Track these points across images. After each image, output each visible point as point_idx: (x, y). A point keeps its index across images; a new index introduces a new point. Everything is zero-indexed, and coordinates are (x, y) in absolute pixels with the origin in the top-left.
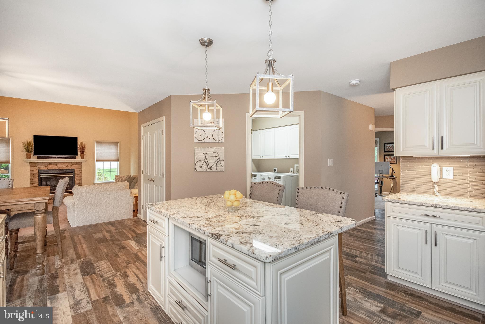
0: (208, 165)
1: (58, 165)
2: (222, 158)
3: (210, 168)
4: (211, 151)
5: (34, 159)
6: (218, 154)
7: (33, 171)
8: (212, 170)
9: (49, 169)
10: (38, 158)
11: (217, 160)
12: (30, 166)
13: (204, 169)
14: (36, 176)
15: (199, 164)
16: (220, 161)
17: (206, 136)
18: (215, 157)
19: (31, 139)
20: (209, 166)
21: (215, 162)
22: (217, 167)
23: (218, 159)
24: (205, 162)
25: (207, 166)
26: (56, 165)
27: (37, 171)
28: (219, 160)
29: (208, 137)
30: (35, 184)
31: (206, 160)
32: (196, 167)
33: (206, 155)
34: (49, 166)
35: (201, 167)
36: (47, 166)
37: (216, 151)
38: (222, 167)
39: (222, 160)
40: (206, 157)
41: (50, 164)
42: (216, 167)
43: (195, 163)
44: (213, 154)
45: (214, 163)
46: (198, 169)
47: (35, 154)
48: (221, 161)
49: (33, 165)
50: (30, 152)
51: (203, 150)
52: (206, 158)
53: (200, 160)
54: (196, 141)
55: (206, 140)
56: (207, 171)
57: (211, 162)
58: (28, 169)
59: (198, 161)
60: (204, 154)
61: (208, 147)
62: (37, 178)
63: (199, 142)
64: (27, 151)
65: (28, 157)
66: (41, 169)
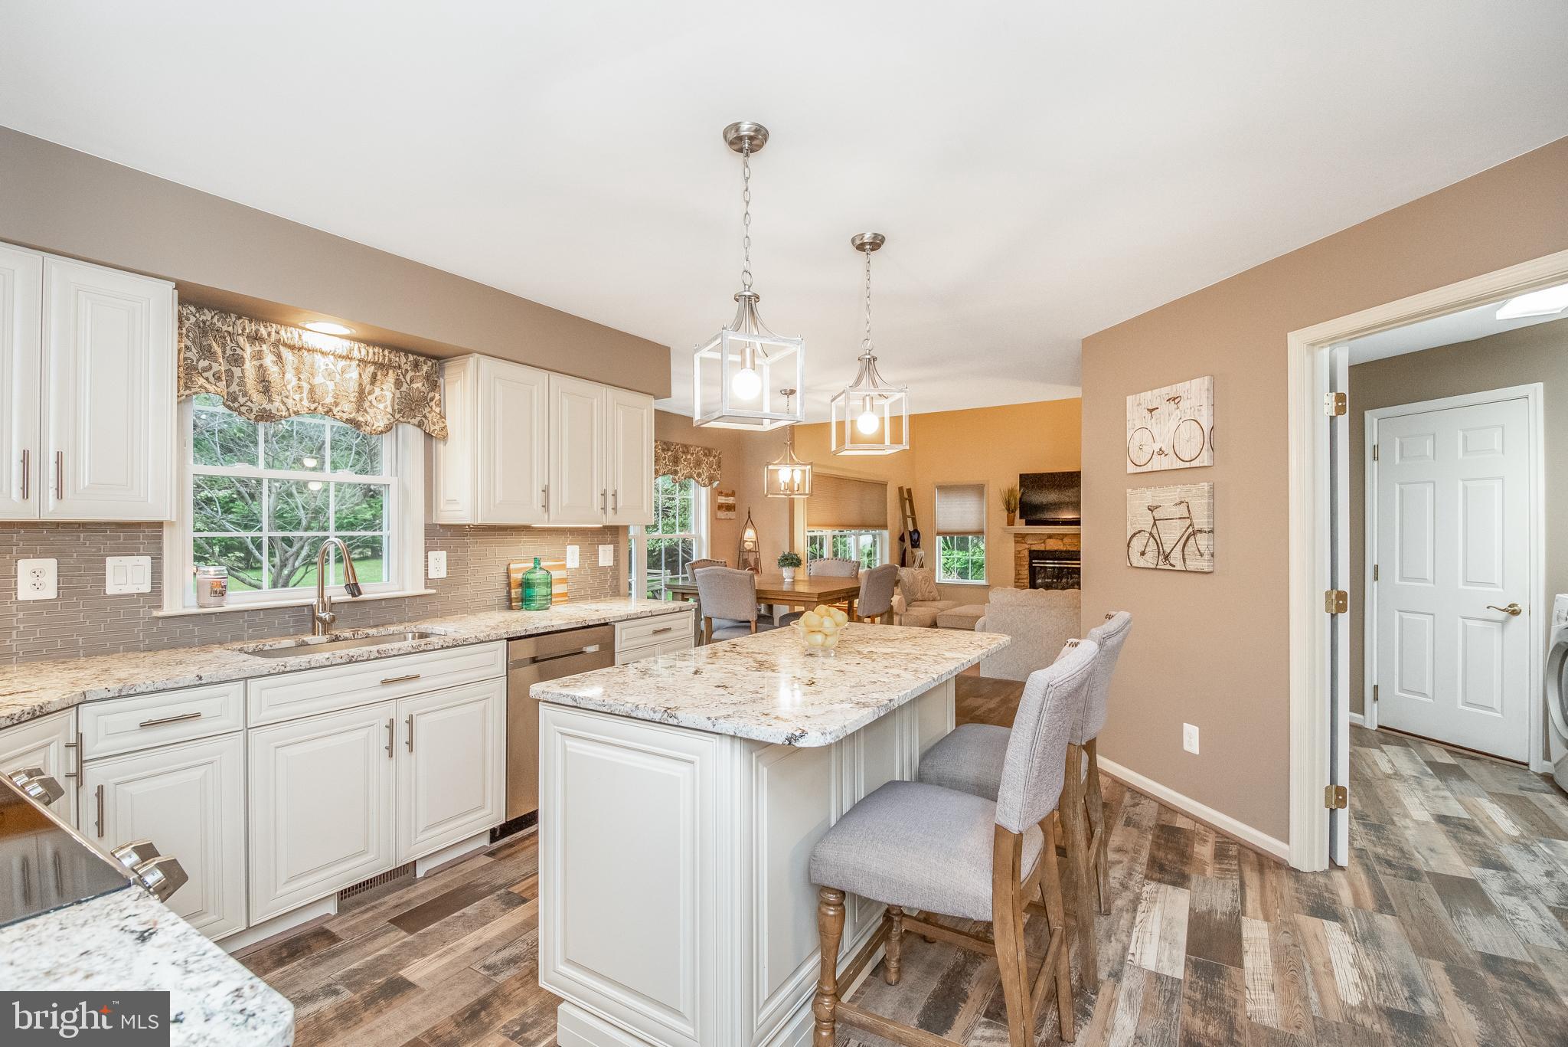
0: (1161, 549)
1: (1066, 540)
2: (1201, 521)
3: (1167, 557)
4: (1168, 497)
5: (1020, 526)
6: (1188, 507)
7: (1020, 551)
8: (1171, 565)
9: (1048, 548)
10: (1026, 525)
11: (1186, 531)
12: (1015, 540)
13: (1150, 560)
14: (1024, 563)
15: (1137, 545)
16: (1194, 534)
17: (1157, 447)
18: (1180, 518)
19: (1015, 482)
20: (1164, 552)
21: (1181, 538)
22: (1186, 557)
23: (1188, 528)
24: (1153, 537)
25: (1159, 552)
26: (1062, 539)
27: (1026, 553)
28: (1190, 530)
29: (1161, 452)
30: (1022, 581)
31: (1154, 531)
32: (1131, 552)
33: (1158, 514)
34: (1048, 541)
35: (1143, 554)
36: (1044, 542)
37: (1183, 500)
38: (1202, 555)
39: (1200, 531)
40: (1155, 520)
41: (1050, 536)
42: (1183, 554)
44: (1174, 509)
45: (1174, 540)
46: (1137, 561)
47: (1021, 518)
48: (1199, 536)
49: (1020, 538)
50: (1013, 511)
51: (1148, 496)
52: (1155, 524)
53: (1140, 532)
54: (1131, 469)
55: (1159, 464)
56: (1158, 567)
57: (1171, 535)
58: (1010, 547)
59: (1134, 535)
60: (1151, 509)
61: (1161, 486)
62: (1027, 567)
63: (1139, 470)
64: (1008, 510)
65: (1011, 523)
66: (1034, 548)
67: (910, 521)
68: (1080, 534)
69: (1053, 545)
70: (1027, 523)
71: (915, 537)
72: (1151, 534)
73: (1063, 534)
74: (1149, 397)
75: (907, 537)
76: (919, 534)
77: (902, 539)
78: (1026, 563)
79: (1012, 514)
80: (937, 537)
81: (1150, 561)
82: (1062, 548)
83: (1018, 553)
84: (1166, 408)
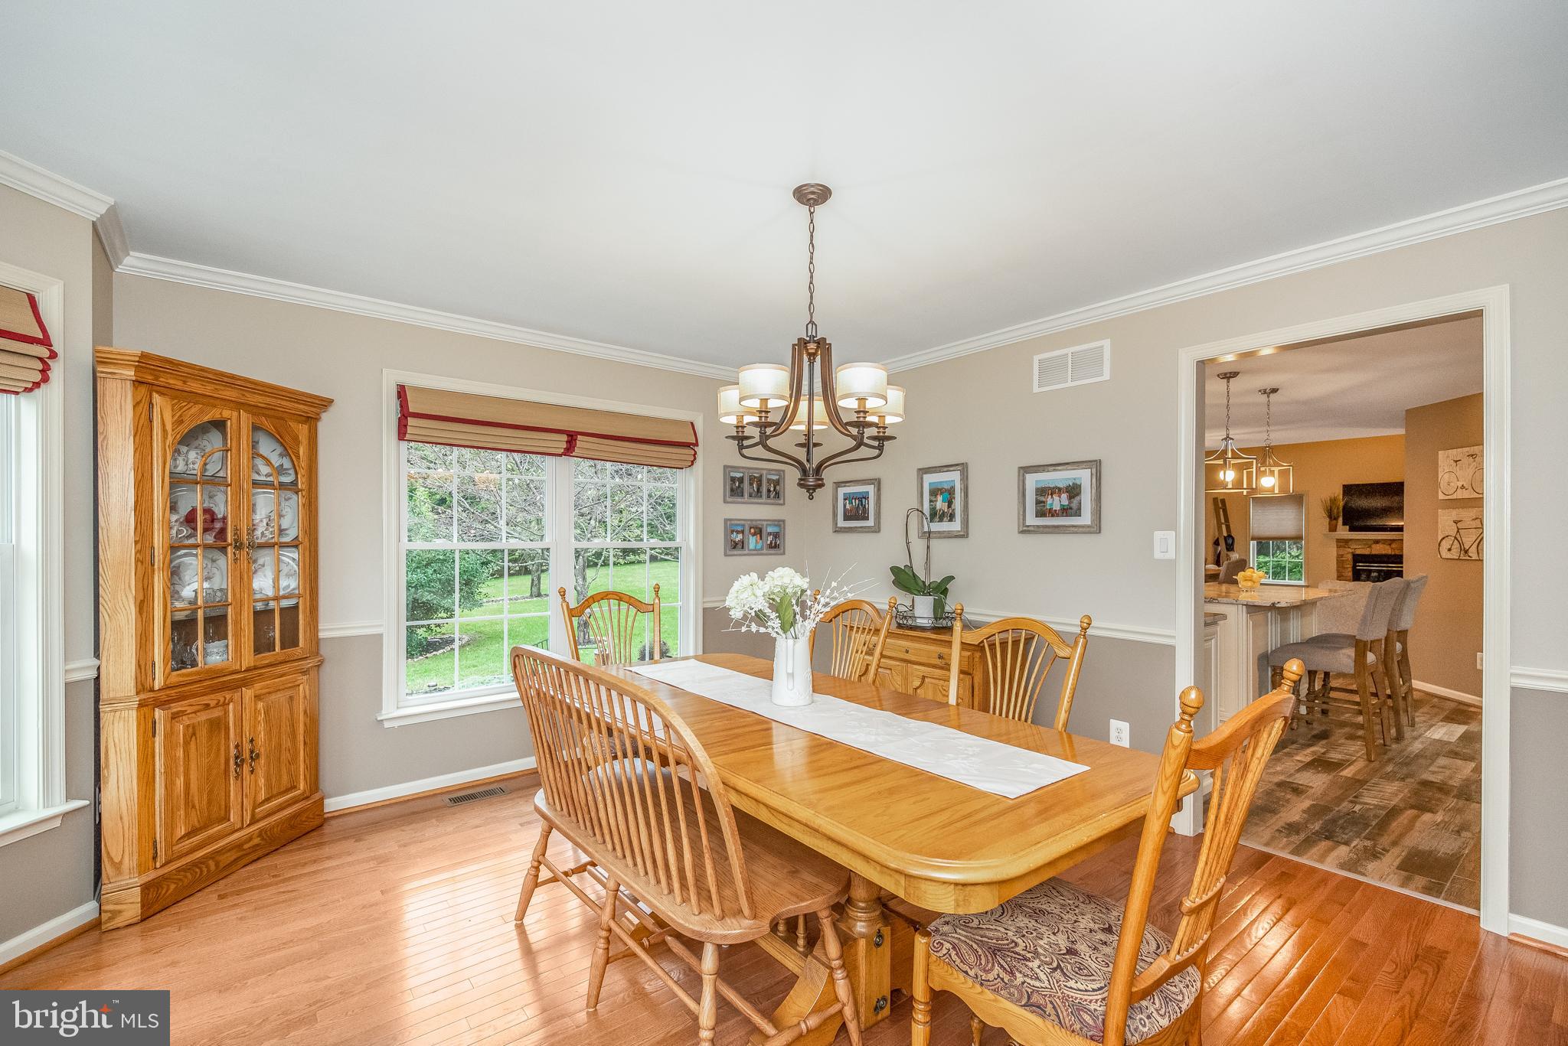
0: (1462, 547)
1: (1393, 546)
3: (1466, 552)
4: (1466, 515)
5: (1343, 532)
6: (1480, 521)
7: (1342, 556)
8: (1469, 556)
9: (1374, 553)
11: (1479, 536)
12: (1337, 545)
14: (1348, 566)
15: (1446, 545)
17: (1460, 484)
19: (1338, 492)
20: (1464, 549)
21: (1476, 539)
22: (1480, 551)
23: (1480, 533)
24: (1457, 540)
25: (1461, 549)
26: (1390, 545)
27: (1350, 557)
29: (1463, 487)
31: (1458, 536)
32: (1441, 549)
33: (1460, 525)
34: (1374, 546)
35: (1450, 550)
36: (1370, 547)
37: (1476, 517)
40: (1458, 529)
41: (1377, 542)
42: (1478, 550)
43: (1440, 539)
44: (1471, 522)
45: (1471, 541)
46: (1446, 555)
47: (1344, 524)
49: (1342, 543)
50: (1336, 519)
51: (1454, 514)
52: (1458, 531)
53: (1448, 536)
54: (1442, 497)
55: (1460, 494)
56: (1460, 558)
58: (1333, 551)
59: (1443, 538)
60: (1456, 522)
61: (1462, 508)
62: (1350, 569)
63: (1447, 498)
64: (1330, 517)
65: (1333, 529)
66: (1358, 552)
67: (1224, 527)
68: (1402, 540)
69: (1378, 549)
70: (1351, 530)
71: (1230, 541)
72: (1455, 538)
73: (1390, 540)
74: (1454, 453)
75: (1222, 542)
76: (1233, 539)
77: (1217, 543)
78: (1349, 566)
79: (1335, 521)
80: (1252, 542)
81: (1454, 554)
82: (1389, 552)
83: (1339, 557)
84: (1466, 461)
